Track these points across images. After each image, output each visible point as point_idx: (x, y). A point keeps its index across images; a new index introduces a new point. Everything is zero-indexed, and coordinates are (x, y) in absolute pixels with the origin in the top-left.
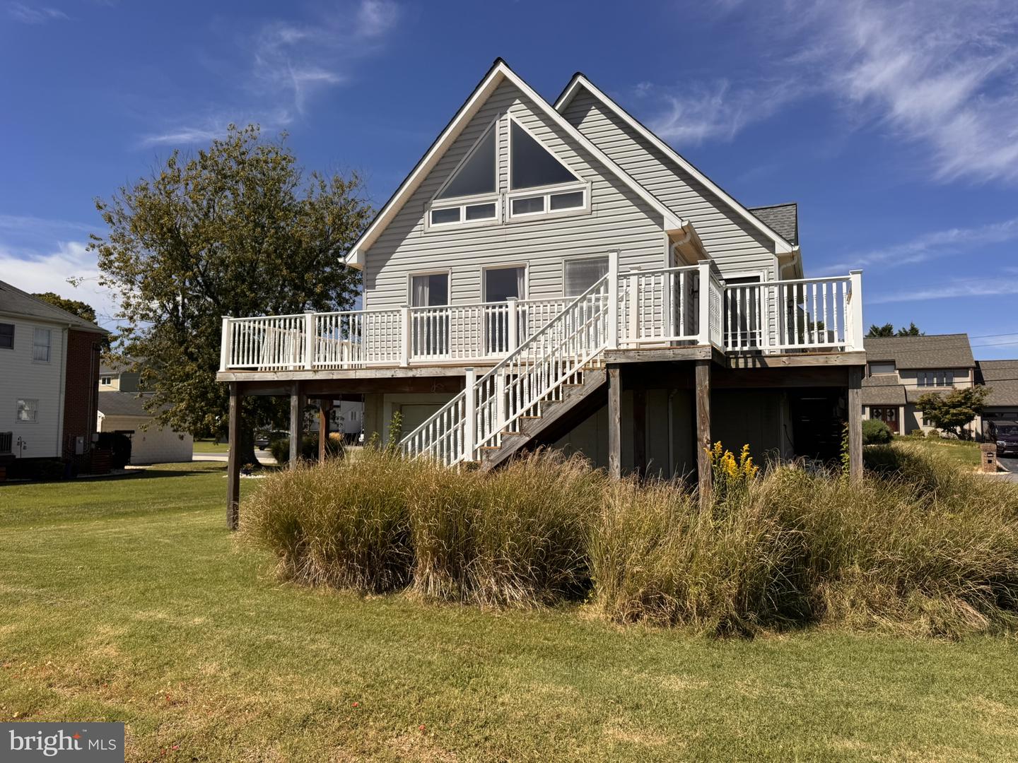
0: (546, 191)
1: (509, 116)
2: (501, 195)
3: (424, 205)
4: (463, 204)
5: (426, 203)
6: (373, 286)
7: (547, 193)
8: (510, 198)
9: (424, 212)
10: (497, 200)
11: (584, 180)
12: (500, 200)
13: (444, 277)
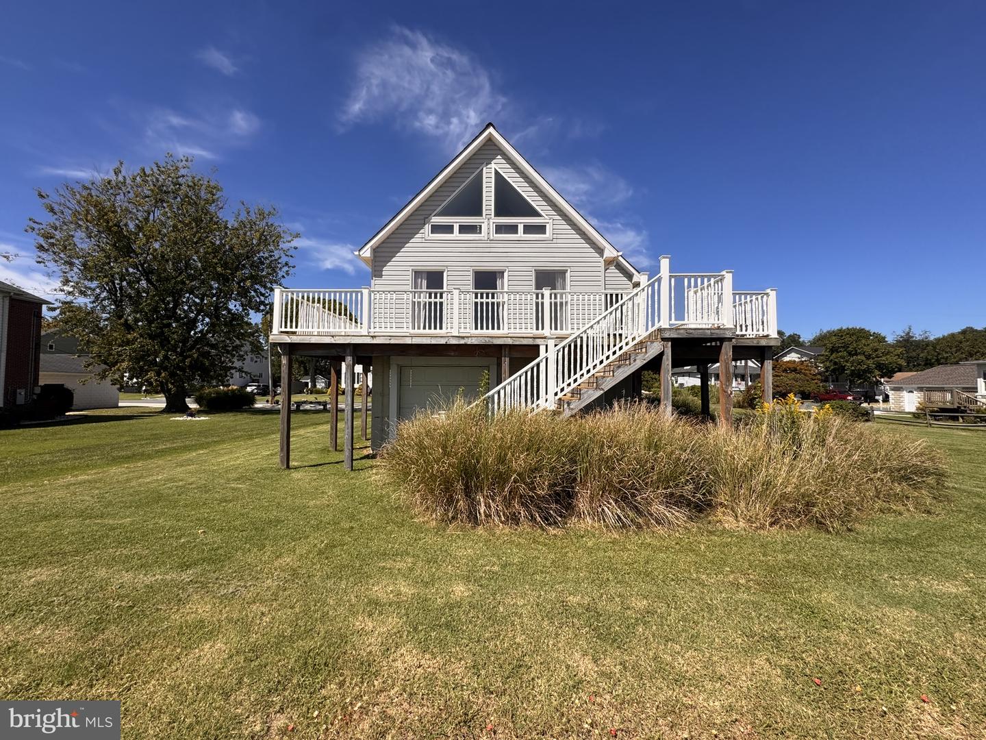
0: (521, 221)
1: (493, 166)
2: (487, 220)
3: (425, 219)
4: (456, 222)
6: (381, 276)
8: (493, 223)
9: (425, 224)
10: (483, 222)
11: (547, 216)
12: (486, 223)
13: (440, 274)
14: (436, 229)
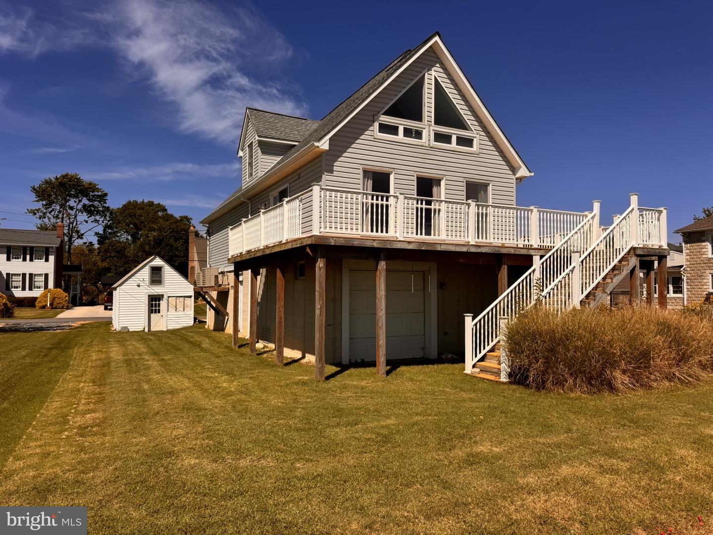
0: (455, 132)
1: (433, 72)
2: (428, 126)
3: (373, 116)
4: (401, 124)
5: (376, 115)
6: (331, 171)
7: (454, 134)
8: (433, 130)
9: (374, 122)
10: (425, 129)
11: (475, 132)
12: (427, 129)
13: (387, 176)
14: (384, 128)
